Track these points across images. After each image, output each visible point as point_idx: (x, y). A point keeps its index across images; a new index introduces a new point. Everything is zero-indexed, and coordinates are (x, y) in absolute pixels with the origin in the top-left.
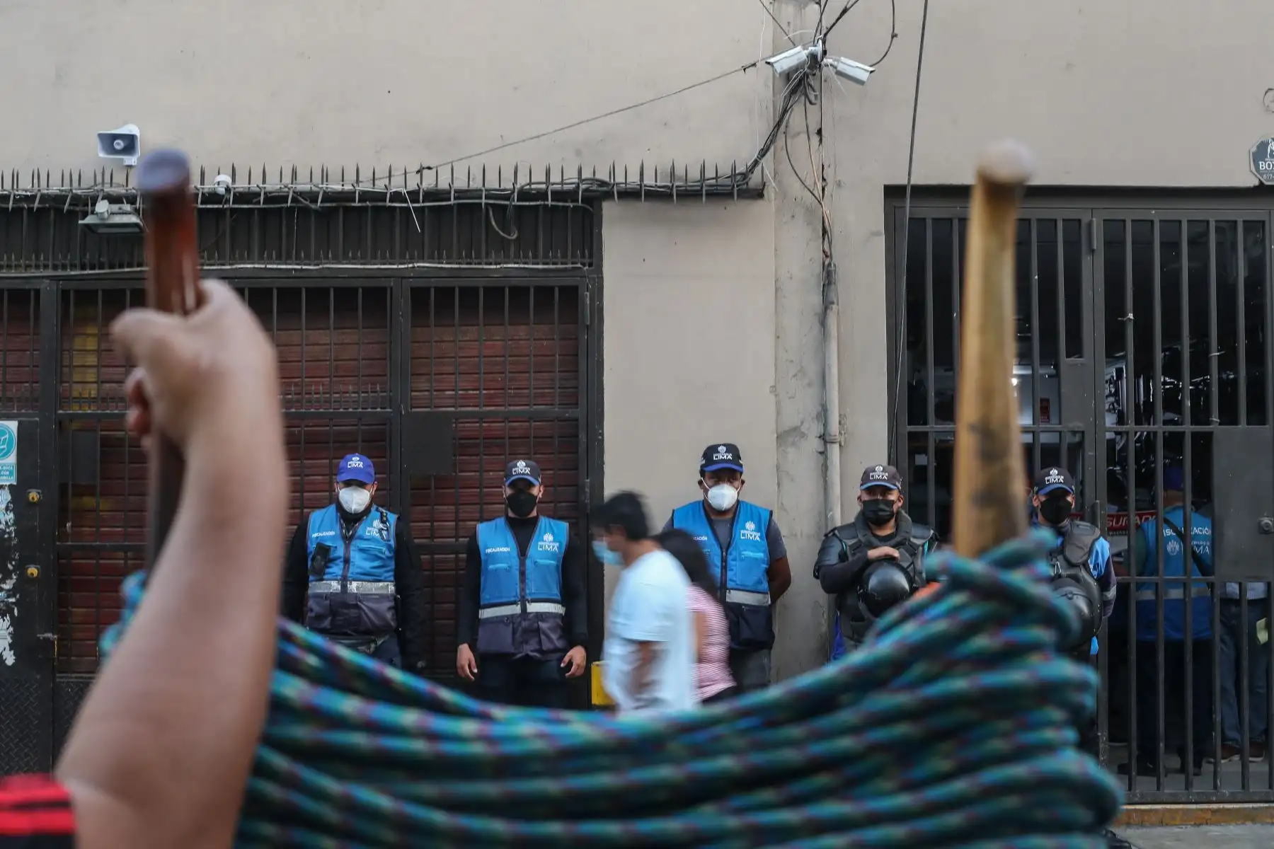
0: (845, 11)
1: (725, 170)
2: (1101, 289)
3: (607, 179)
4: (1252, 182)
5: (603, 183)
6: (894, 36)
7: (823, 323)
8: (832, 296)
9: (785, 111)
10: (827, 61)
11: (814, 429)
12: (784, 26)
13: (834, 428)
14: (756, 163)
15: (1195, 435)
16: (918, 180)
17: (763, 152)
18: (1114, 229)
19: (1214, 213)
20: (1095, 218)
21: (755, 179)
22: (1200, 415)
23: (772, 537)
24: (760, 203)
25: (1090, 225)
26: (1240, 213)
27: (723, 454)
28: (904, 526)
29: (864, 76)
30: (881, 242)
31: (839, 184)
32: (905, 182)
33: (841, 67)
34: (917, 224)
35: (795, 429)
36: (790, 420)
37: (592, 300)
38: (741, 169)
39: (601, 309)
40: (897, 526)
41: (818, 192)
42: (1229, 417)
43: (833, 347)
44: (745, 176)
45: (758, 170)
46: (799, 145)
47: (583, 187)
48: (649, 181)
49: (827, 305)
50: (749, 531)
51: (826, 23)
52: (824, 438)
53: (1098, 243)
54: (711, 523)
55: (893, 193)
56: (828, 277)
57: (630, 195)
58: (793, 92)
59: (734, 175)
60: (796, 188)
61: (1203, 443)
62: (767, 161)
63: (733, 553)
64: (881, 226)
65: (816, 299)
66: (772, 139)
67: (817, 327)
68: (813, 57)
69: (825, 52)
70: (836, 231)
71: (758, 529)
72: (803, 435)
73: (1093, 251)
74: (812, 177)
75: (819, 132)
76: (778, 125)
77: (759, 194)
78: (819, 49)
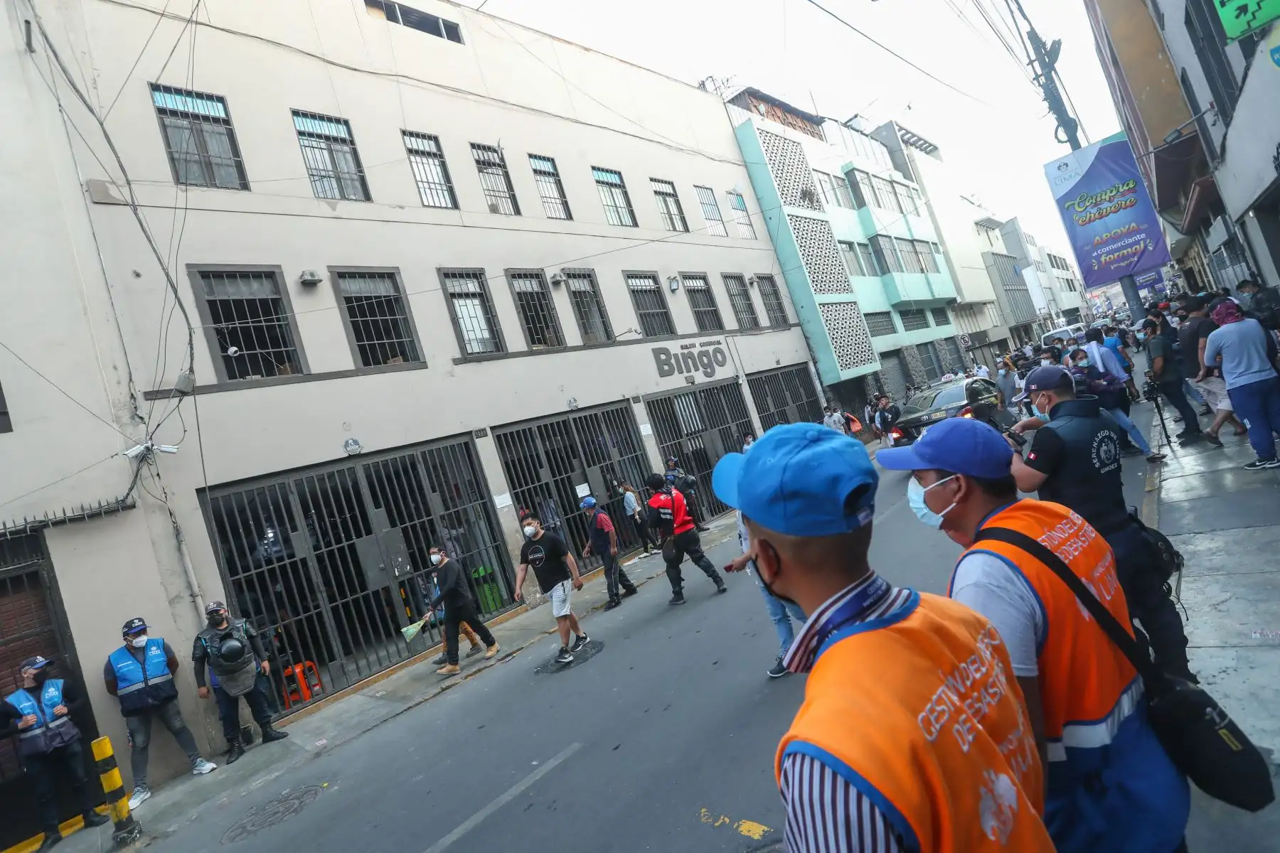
0: (159, 425)
1: (112, 500)
2: (299, 506)
3: (43, 519)
4: (346, 455)
5: (41, 522)
6: (185, 431)
7: (179, 549)
8: (182, 538)
9: (138, 470)
10: (155, 447)
11: (186, 594)
12: (129, 435)
13: (196, 589)
14: (128, 494)
15: (338, 549)
16: (211, 483)
17: (131, 489)
18: (299, 484)
19: (335, 468)
20: (290, 481)
21: (129, 501)
22: (349, 538)
23: (167, 650)
24: (135, 510)
25: (289, 483)
26: (345, 466)
27: (137, 623)
28: (231, 622)
29: (175, 450)
30: (200, 512)
31: (173, 494)
32: (204, 485)
33: (162, 449)
34: (215, 500)
35: (177, 597)
36: (173, 593)
37: (48, 574)
38: (121, 498)
39: (54, 577)
40: (228, 623)
41: (164, 499)
42: (359, 535)
43: (187, 559)
44: (123, 501)
45: (130, 497)
46: (149, 482)
47: (28, 526)
48: (69, 514)
49: (179, 543)
50: (154, 651)
51: (151, 430)
52: (193, 595)
53: (294, 489)
54: (133, 654)
55: (200, 491)
56: (178, 532)
57: (58, 523)
58: (141, 461)
59: (117, 502)
60: (151, 500)
61: (352, 548)
62: (134, 493)
63: (148, 662)
64: (199, 506)
65: (174, 542)
66: (134, 482)
67: (177, 554)
68: (147, 448)
69: (153, 445)
70: (177, 513)
71: (158, 648)
72: (182, 597)
73: (292, 493)
74: (159, 493)
75: (158, 475)
76: (136, 476)
77: (133, 506)
78: (149, 444)
